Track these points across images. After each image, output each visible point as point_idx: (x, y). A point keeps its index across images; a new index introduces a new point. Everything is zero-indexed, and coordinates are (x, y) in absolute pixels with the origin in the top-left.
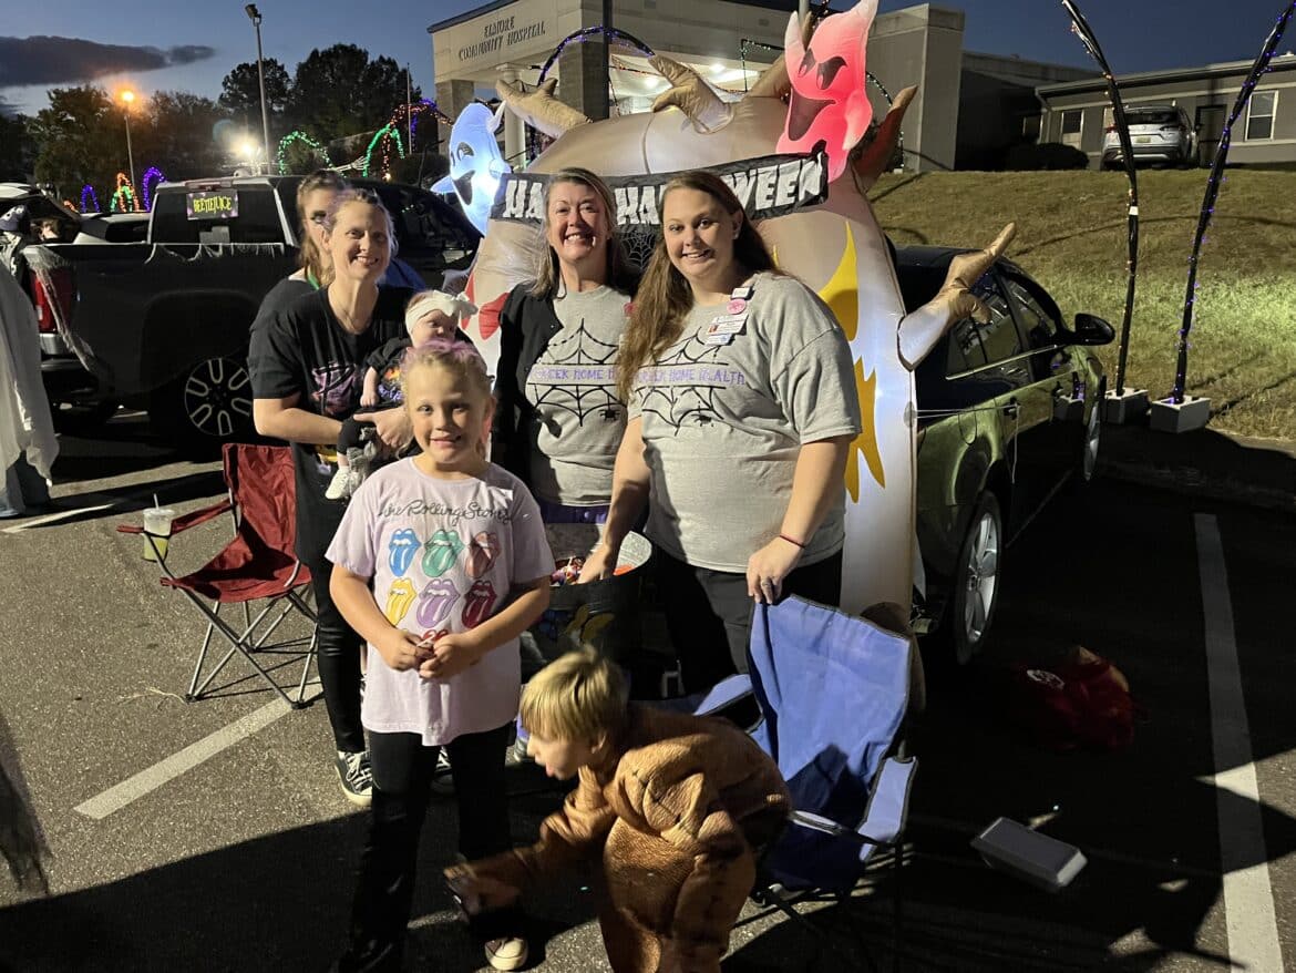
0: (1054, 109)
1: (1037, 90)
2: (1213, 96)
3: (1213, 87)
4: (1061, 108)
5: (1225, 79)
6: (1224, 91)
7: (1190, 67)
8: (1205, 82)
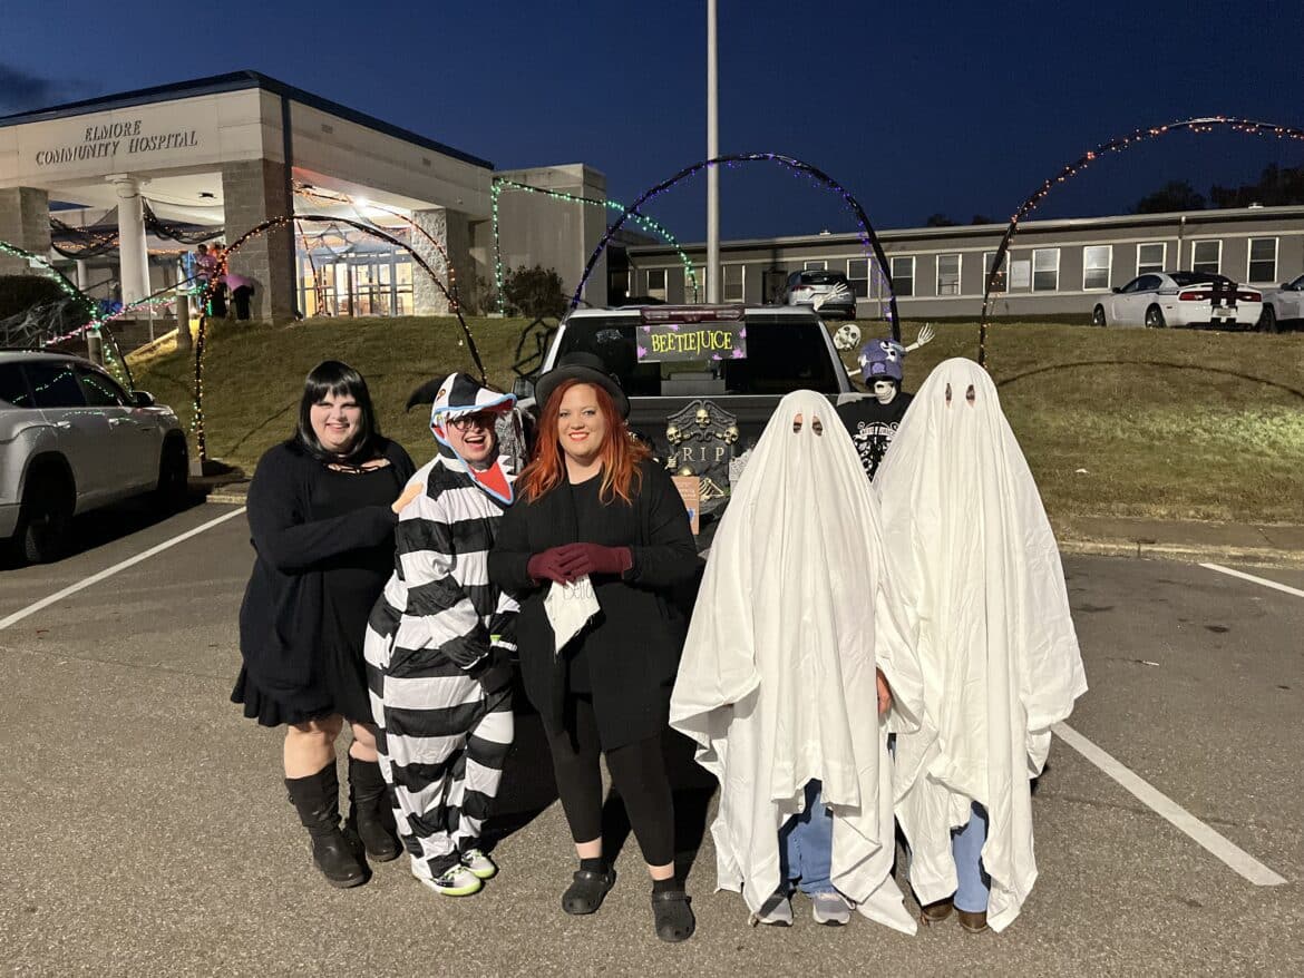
0: (640, 267)
1: (627, 249)
2: (775, 263)
3: (775, 256)
4: (646, 267)
5: (785, 250)
6: (785, 260)
7: (759, 238)
8: (769, 252)
